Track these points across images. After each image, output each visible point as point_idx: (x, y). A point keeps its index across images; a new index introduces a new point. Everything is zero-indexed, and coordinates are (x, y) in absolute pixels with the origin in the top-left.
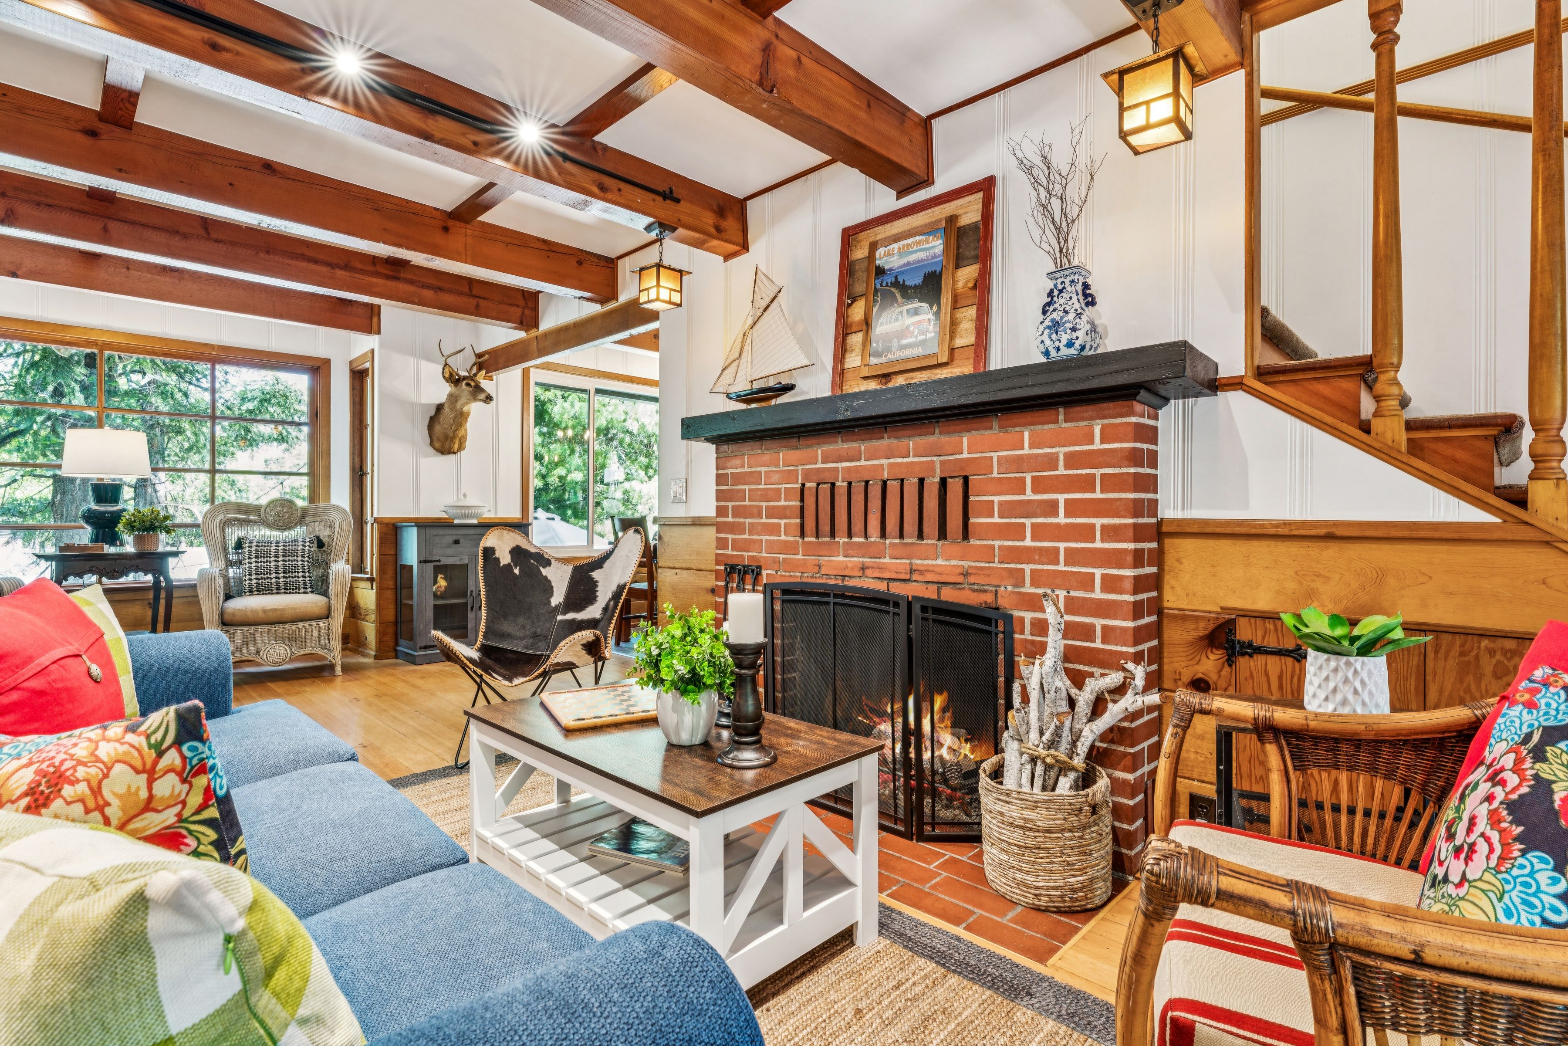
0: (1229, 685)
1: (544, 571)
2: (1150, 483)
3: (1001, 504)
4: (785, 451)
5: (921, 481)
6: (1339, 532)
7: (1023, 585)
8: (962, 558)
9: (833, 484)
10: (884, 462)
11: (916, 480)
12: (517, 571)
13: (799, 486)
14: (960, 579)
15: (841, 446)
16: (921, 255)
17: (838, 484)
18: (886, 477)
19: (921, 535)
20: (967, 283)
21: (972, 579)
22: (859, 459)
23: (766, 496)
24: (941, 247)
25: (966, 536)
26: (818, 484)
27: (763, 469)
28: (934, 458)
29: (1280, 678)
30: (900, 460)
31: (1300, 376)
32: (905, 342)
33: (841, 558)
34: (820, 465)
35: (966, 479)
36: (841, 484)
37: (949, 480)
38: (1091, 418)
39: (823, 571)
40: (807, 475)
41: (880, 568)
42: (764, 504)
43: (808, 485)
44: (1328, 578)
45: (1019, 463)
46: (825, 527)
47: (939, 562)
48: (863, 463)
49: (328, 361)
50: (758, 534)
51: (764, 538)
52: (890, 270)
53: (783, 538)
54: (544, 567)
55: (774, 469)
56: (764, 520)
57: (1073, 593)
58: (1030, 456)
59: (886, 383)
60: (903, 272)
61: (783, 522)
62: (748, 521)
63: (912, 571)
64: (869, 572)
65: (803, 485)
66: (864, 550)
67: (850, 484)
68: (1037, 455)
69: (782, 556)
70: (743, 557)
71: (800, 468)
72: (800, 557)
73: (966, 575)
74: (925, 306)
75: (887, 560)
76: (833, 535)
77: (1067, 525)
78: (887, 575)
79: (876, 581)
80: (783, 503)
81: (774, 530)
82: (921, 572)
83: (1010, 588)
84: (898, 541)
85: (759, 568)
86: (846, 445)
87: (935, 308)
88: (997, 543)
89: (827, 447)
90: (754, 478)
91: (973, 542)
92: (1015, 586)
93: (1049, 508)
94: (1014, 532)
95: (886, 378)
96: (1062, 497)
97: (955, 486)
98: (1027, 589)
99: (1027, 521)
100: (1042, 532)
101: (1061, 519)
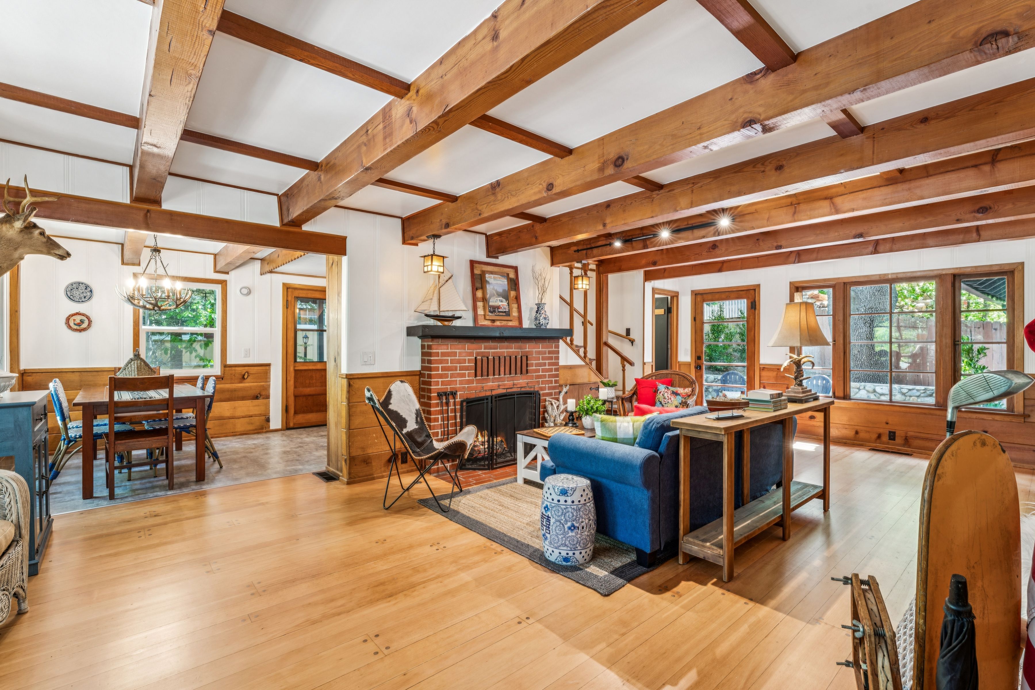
2: (557, 358)
3: (536, 363)
4: (468, 344)
5: (516, 357)
8: (526, 379)
9: (488, 358)
10: (505, 350)
11: (514, 357)
13: (474, 358)
14: (526, 385)
15: (491, 344)
18: (506, 355)
19: (516, 374)
20: (513, 296)
21: (529, 385)
23: (459, 362)
25: (527, 373)
26: (482, 357)
27: (458, 351)
28: (520, 350)
30: (510, 350)
32: (499, 310)
33: (491, 383)
34: (483, 350)
35: (527, 357)
36: (490, 357)
39: (484, 389)
40: (478, 354)
41: (504, 385)
42: (458, 365)
43: (478, 358)
45: (539, 353)
46: (485, 372)
47: (521, 381)
48: (498, 350)
50: (455, 378)
51: (458, 379)
53: (467, 378)
55: (463, 351)
56: (458, 372)
57: (549, 385)
58: (541, 351)
59: (493, 323)
61: (467, 372)
62: (449, 372)
63: (514, 385)
64: (501, 387)
65: (476, 358)
66: (499, 380)
67: (494, 358)
68: (543, 351)
69: (466, 386)
70: (447, 388)
71: (475, 351)
72: (475, 385)
74: (504, 300)
75: (506, 382)
76: (488, 376)
78: (506, 387)
79: (503, 390)
80: (467, 364)
81: (463, 375)
82: (516, 385)
83: (537, 386)
84: (509, 376)
85: (457, 391)
86: (493, 344)
87: (507, 302)
88: (534, 374)
89: (487, 344)
90: (455, 354)
91: (529, 374)
93: (545, 364)
94: (538, 371)
95: (493, 321)
96: (547, 361)
97: (524, 358)
98: (541, 386)
99: (541, 368)
100: (543, 371)
101: (547, 367)
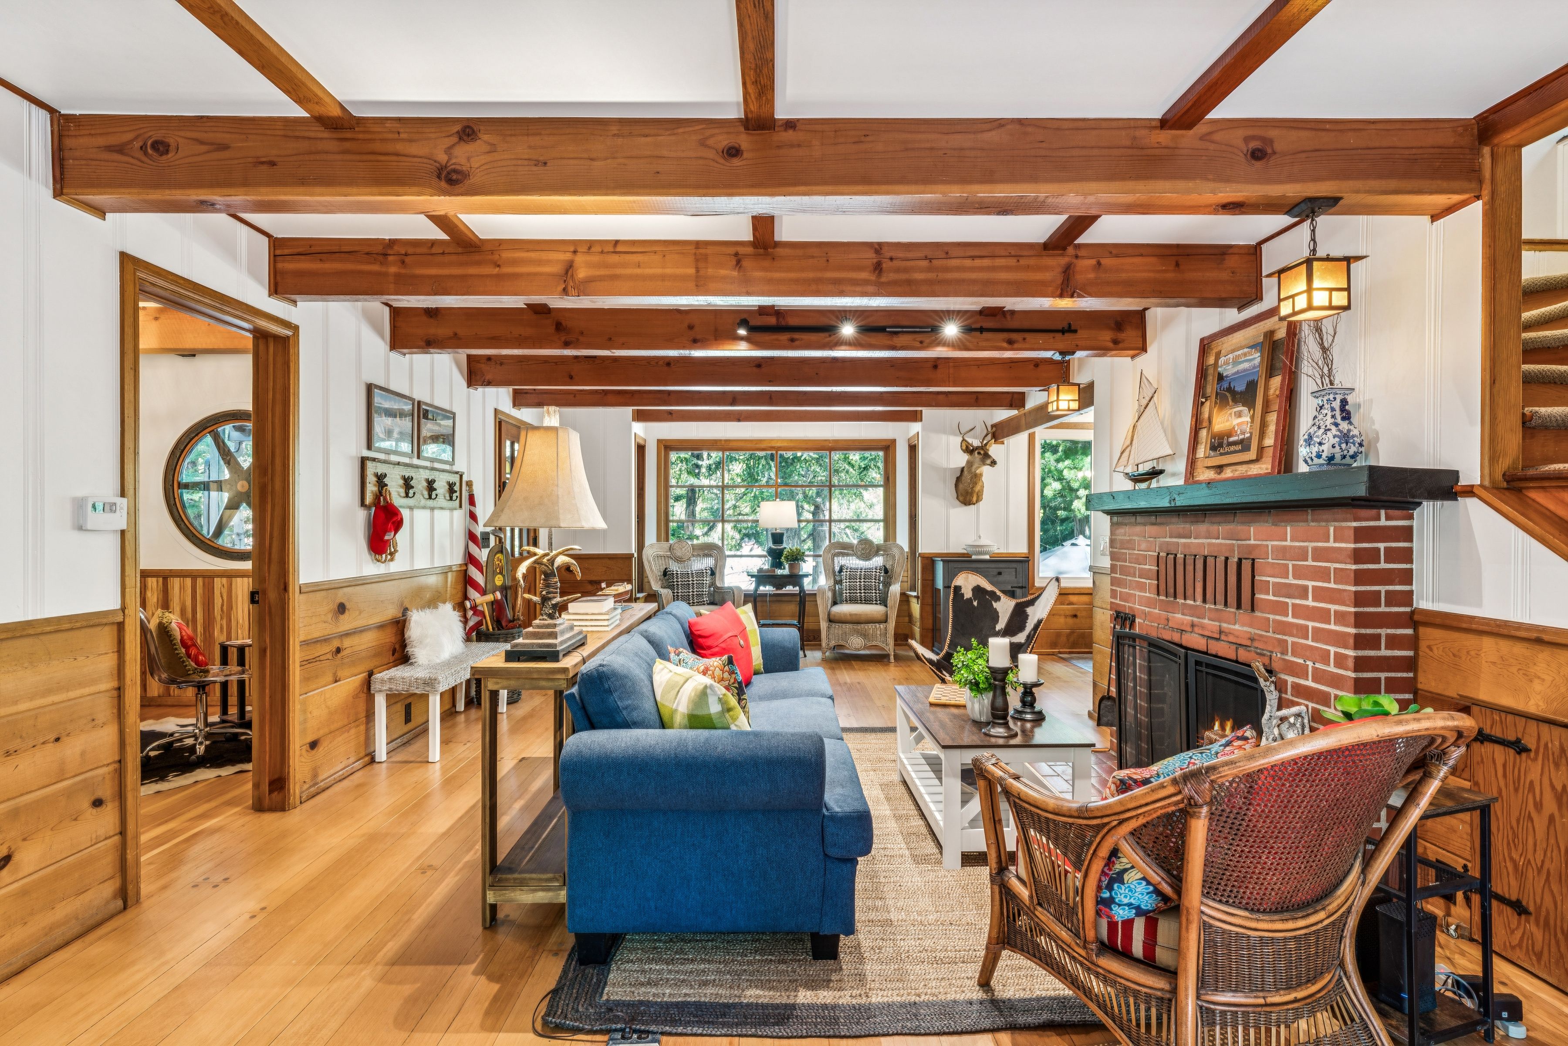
0: (1466, 767)
1: (995, 605)
3: (1274, 584)
4: (1148, 525)
5: (1227, 559)
6: (1546, 637)
7: (1287, 654)
8: (1251, 626)
9: (1176, 555)
10: (1205, 541)
11: (1223, 558)
12: (975, 603)
13: (1156, 554)
14: (1248, 643)
15: (1180, 525)
16: (1246, 365)
17: (1178, 556)
18: (1206, 553)
19: (1226, 604)
20: (1276, 390)
21: (1256, 644)
22: (1190, 538)
23: (1138, 560)
24: (1259, 360)
25: (1253, 610)
26: (1168, 554)
27: (1136, 538)
28: (1234, 542)
29: (1504, 766)
30: (1214, 541)
31: (1546, 484)
32: (1231, 439)
33: (1179, 616)
34: (1168, 539)
35: (1253, 561)
36: (1180, 556)
37: (1244, 561)
38: (1327, 521)
39: (1170, 624)
40: (1161, 546)
41: (1203, 627)
42: (1137, 566)
43: (1161, 554)
44: (1543, 680)
45: (1283, 552)
46: (1171, 590)
47: (1237, 627)
48: (1193, 540)
49: (895, 440)
50: (1133, 589)
51: (1137, 593)
52: (1227, 376)
53: (1147, 594)
54: (996, 602)
55: (1142, 539)
56: (1137, 579)
57: (1318, 665)
58: (1291, 547)
59: (1219, 473)
60: (1234, 379)
61: (1147, 582)
62: (1128, 578)
63: (1221, 632)
64: (1196, 630)
65: (1158, 554)
66: (1193, 611)
67: (1185, 556)
68: (1295, 547)
69: (1147, 609)
70: (1125, 607)
71: (1157, 540)
72: (1157, 611)
73: (1252, 640)
74: (1245, 409)
75: (1206, 621)
76: (1175, 597)
77: (1314, 607)
78: (1207, 633)
79: (1200, 637)
80: (1147, 567)
81: (1143, 587)
82: (1226, 634)
83: (1279, 655)
84: (1213, 606)
85: (1134, 616)
86: (1183, 525)
87: (1252, 412)
88: (1271, 617)
89: (1172, 525)
90: (1132, 544)
91: (1258, 614)
92: (1282, 653)
93: (1303, 592)
94: (1281, 609)
95: (1220, 468)
96: (1310, 584)
97: (1246, 566)
98: (1289, 657)
99: (1290, 601)
100: (1299, 611)
101: (1310, 602)
